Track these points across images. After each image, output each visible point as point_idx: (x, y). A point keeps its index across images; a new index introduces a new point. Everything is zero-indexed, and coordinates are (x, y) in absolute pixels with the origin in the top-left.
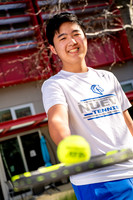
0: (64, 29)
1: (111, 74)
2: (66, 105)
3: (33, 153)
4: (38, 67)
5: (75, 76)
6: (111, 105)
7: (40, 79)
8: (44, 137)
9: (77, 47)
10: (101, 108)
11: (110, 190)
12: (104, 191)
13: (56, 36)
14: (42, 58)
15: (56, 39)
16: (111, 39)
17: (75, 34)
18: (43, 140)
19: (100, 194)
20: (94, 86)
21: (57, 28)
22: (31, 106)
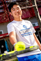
0: (14, 7)
1: (30, 22)
2: (15, 32)
3: (3, 46)
4: (5, 18)
5: (18, 22)
6: (30, 32)
7: (5, 22)
8: (7, 41)
9: (19, 13)
10: (26, 33)
11: (29, 59)
12: (27, 59)
13: (12, 9)
14: (6, 15)
15: (12, 10)
16: (29, 10)
17: (18, 9)
18: (6, 42)
19: (26, 60)
20: (24, 26)
21: (12, 7)
22: (2, 31)
